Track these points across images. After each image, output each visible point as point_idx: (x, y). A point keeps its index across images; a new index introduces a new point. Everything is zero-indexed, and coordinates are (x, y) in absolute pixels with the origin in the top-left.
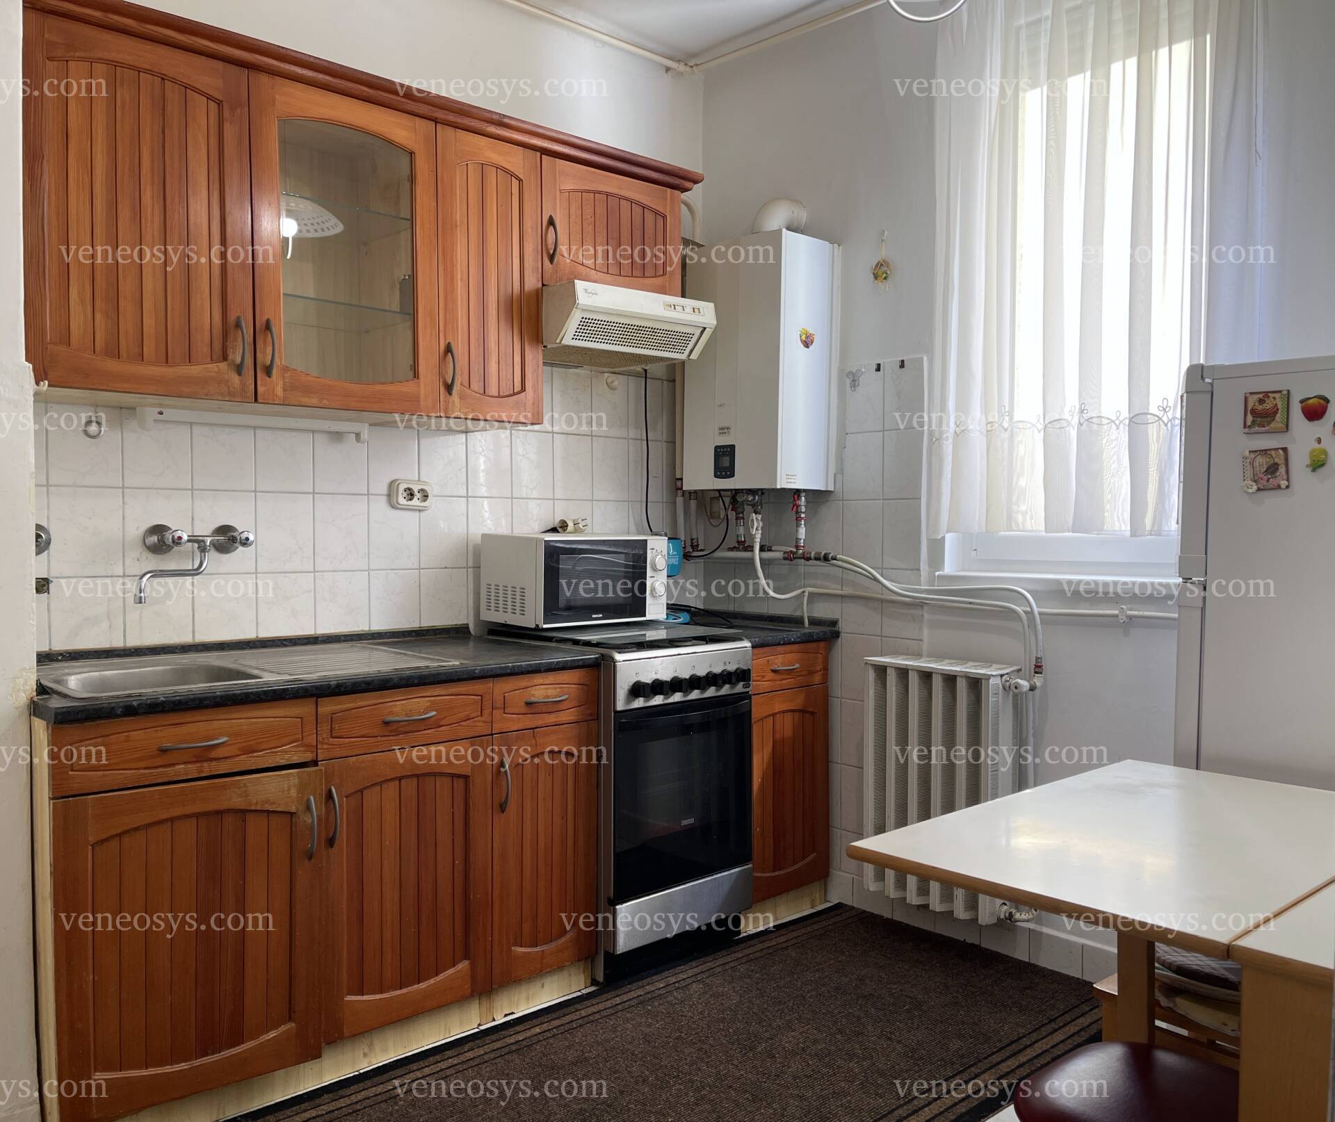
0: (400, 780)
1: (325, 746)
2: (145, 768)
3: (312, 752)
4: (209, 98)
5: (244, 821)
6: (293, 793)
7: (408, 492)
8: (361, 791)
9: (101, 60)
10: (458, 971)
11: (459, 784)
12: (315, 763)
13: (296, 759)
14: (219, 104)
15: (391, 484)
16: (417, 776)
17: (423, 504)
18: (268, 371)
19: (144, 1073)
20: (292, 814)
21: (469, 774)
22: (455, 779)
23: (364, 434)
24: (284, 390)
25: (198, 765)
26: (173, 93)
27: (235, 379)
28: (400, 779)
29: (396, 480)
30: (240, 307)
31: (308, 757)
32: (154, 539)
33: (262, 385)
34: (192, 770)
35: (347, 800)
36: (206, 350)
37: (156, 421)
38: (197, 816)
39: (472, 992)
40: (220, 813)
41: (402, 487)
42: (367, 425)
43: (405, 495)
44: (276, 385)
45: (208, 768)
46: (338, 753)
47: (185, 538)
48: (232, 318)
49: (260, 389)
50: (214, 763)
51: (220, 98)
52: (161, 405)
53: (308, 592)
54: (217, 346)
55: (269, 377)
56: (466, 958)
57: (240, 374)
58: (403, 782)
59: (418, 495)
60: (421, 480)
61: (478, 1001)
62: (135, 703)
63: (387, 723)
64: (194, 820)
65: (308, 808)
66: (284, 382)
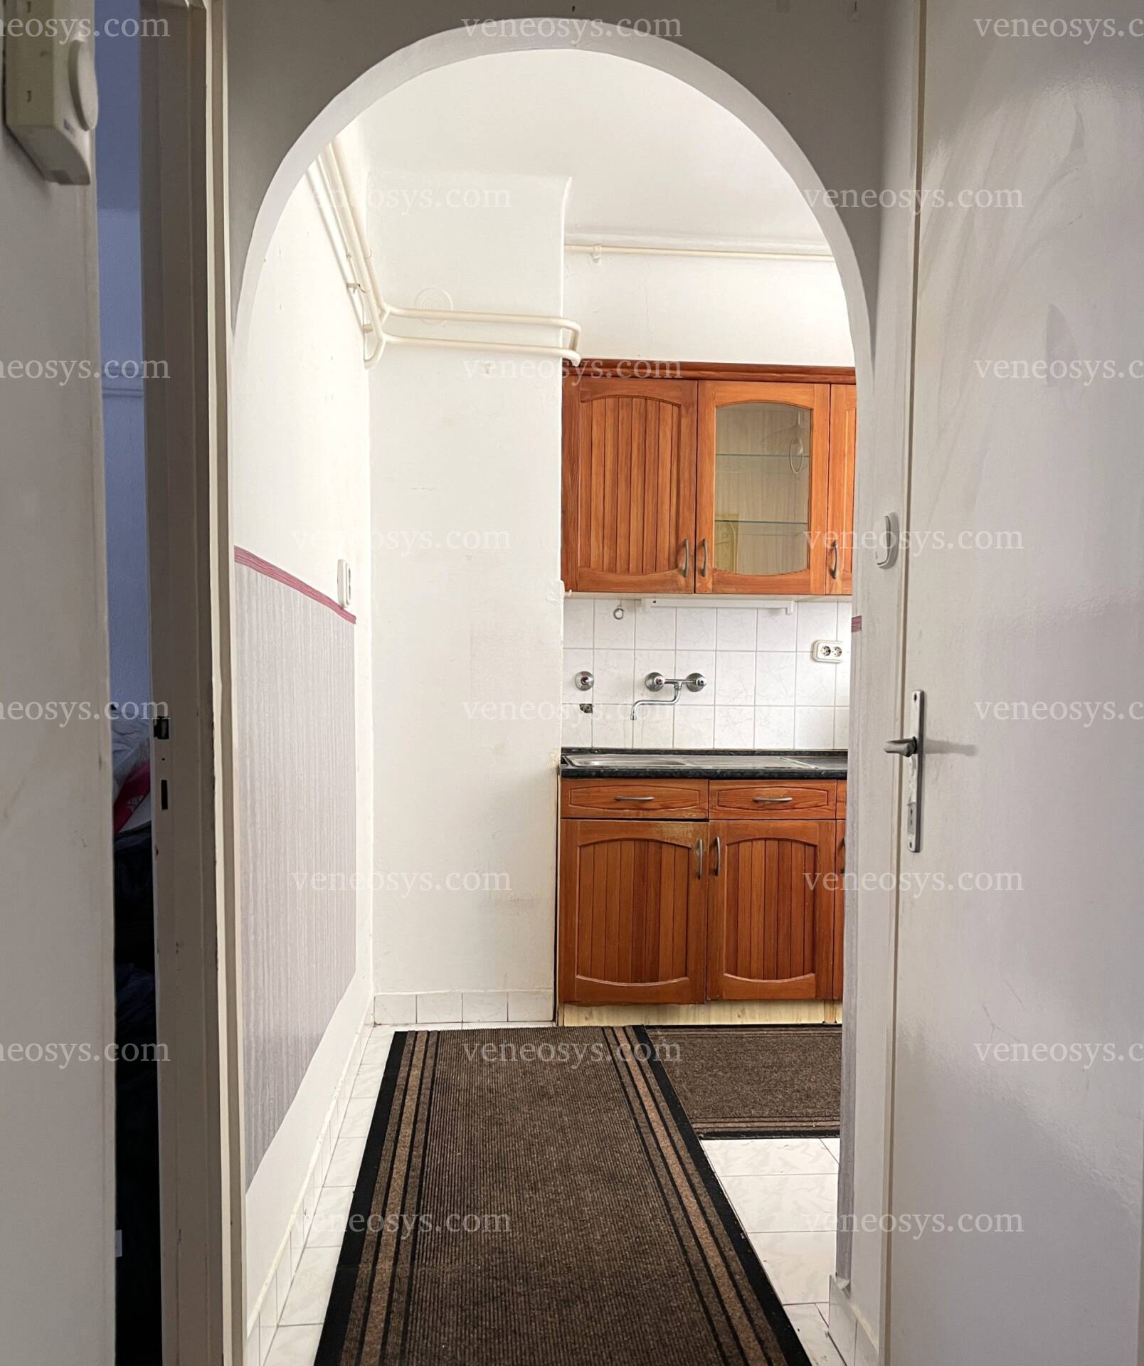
0: (765, 841)
1: (714, 811)
2: (608, 809)
3: (705, 813)
4: (673, 404)
5: (661, 848)
6: (690, 835)
7: (827, 649)
8: (739, 843)
9: (610, 396)
10: (805, 979)
11: (810, 850)
12: (706, 820)
13: (694, 816)
14: (679, 406)
15: (813, 645)
16: (779, 840)
17: (838, 658)
18: (702, 573)
19: (602, 982)
20: (689, 849)
21: (817, 844)
22: (807, 847)
23: (790, 609)
24: (713, 584)
25: (637, 811)
26: (651, 406)
27: (682, 580)
28: (766, 839)
29: (816, 641)
30: (688, 536)
31: (703, 816)
32: (650, 682)
33: (699, 582)
34: (633, 814)
35: (728, 849)
36: (666, 562)
37: (652, 607)
38: (634, 840)
39: (817, 996)
40: (648, 840)
41: (821, 646)
42: (793, 602)
43: (824, 651)
44: (709, 581)
45: (642, 814)
46: (721, 816)
47: (664, 681)
48: (682, 540)
49: (697, 585)
50: (645, 812)
51: (679, 403)
52: (655, 597)
53: (750, 719)
54: (672, 559)
55: (704, 576)
56: (813, 971)
57: (685, 576)
58: (767, 842)
59: (834, 652)
60: (838, 640)
61: (823, 1006)
62: (602, 771)
63: (756, 801)
64: (633, 842)
65: (698, 847)
66: (713, 578)
